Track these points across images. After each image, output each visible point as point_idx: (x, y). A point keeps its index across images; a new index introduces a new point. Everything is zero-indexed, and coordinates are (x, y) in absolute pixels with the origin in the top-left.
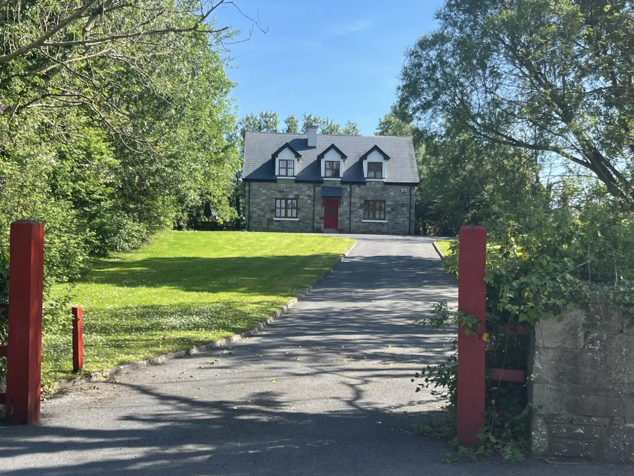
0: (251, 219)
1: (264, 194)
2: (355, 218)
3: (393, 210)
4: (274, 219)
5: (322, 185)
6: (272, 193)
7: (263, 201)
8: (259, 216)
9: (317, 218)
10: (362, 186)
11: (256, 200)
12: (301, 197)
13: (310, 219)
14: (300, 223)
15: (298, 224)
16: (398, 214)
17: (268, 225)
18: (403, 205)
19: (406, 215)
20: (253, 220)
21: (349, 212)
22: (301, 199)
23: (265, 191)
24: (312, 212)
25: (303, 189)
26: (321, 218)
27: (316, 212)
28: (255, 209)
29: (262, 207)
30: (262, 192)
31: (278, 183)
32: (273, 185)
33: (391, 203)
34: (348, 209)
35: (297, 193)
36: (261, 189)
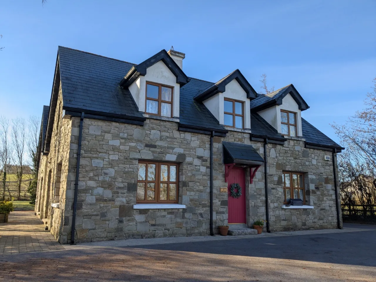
0: (81, 207)
1: (115, 149)
2: (273, 202)
3: (317, 188)
4: (136, 207)
5: (222, 139)
6: (131, 149)
7: (111, 164)
8: (100, 199)
9: (216, 202)
10: (279, 147)
11: (96, 162)
12: (188, 159)
13: (204, 206)
14: (187, 215)
15: (183, 217)
16: (323, 195)
17: (121, 221)
18: (327, 181)
19: (331, 195)
20: (85, 209)
21: (263, 192)
22: (190, 164)
23: (116, 143)
24: (208, 190)
25: (193, 145)
26: (223, 203)
27: (215, 191)
28: (92, 183)
29: (107, 179)
30: (111, 143)
31: (146, 127)
32: (135, 131)
33: (314, 177)
34: (262, 185)
35: (181, 151)
36: (108, 136)
